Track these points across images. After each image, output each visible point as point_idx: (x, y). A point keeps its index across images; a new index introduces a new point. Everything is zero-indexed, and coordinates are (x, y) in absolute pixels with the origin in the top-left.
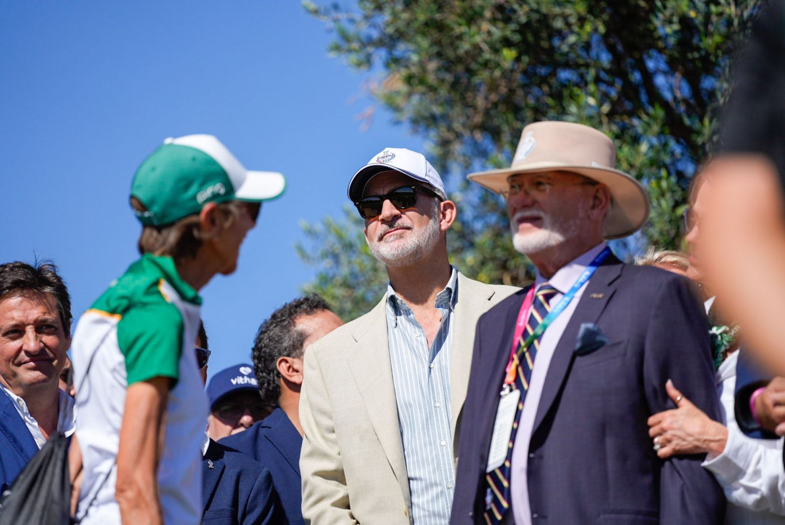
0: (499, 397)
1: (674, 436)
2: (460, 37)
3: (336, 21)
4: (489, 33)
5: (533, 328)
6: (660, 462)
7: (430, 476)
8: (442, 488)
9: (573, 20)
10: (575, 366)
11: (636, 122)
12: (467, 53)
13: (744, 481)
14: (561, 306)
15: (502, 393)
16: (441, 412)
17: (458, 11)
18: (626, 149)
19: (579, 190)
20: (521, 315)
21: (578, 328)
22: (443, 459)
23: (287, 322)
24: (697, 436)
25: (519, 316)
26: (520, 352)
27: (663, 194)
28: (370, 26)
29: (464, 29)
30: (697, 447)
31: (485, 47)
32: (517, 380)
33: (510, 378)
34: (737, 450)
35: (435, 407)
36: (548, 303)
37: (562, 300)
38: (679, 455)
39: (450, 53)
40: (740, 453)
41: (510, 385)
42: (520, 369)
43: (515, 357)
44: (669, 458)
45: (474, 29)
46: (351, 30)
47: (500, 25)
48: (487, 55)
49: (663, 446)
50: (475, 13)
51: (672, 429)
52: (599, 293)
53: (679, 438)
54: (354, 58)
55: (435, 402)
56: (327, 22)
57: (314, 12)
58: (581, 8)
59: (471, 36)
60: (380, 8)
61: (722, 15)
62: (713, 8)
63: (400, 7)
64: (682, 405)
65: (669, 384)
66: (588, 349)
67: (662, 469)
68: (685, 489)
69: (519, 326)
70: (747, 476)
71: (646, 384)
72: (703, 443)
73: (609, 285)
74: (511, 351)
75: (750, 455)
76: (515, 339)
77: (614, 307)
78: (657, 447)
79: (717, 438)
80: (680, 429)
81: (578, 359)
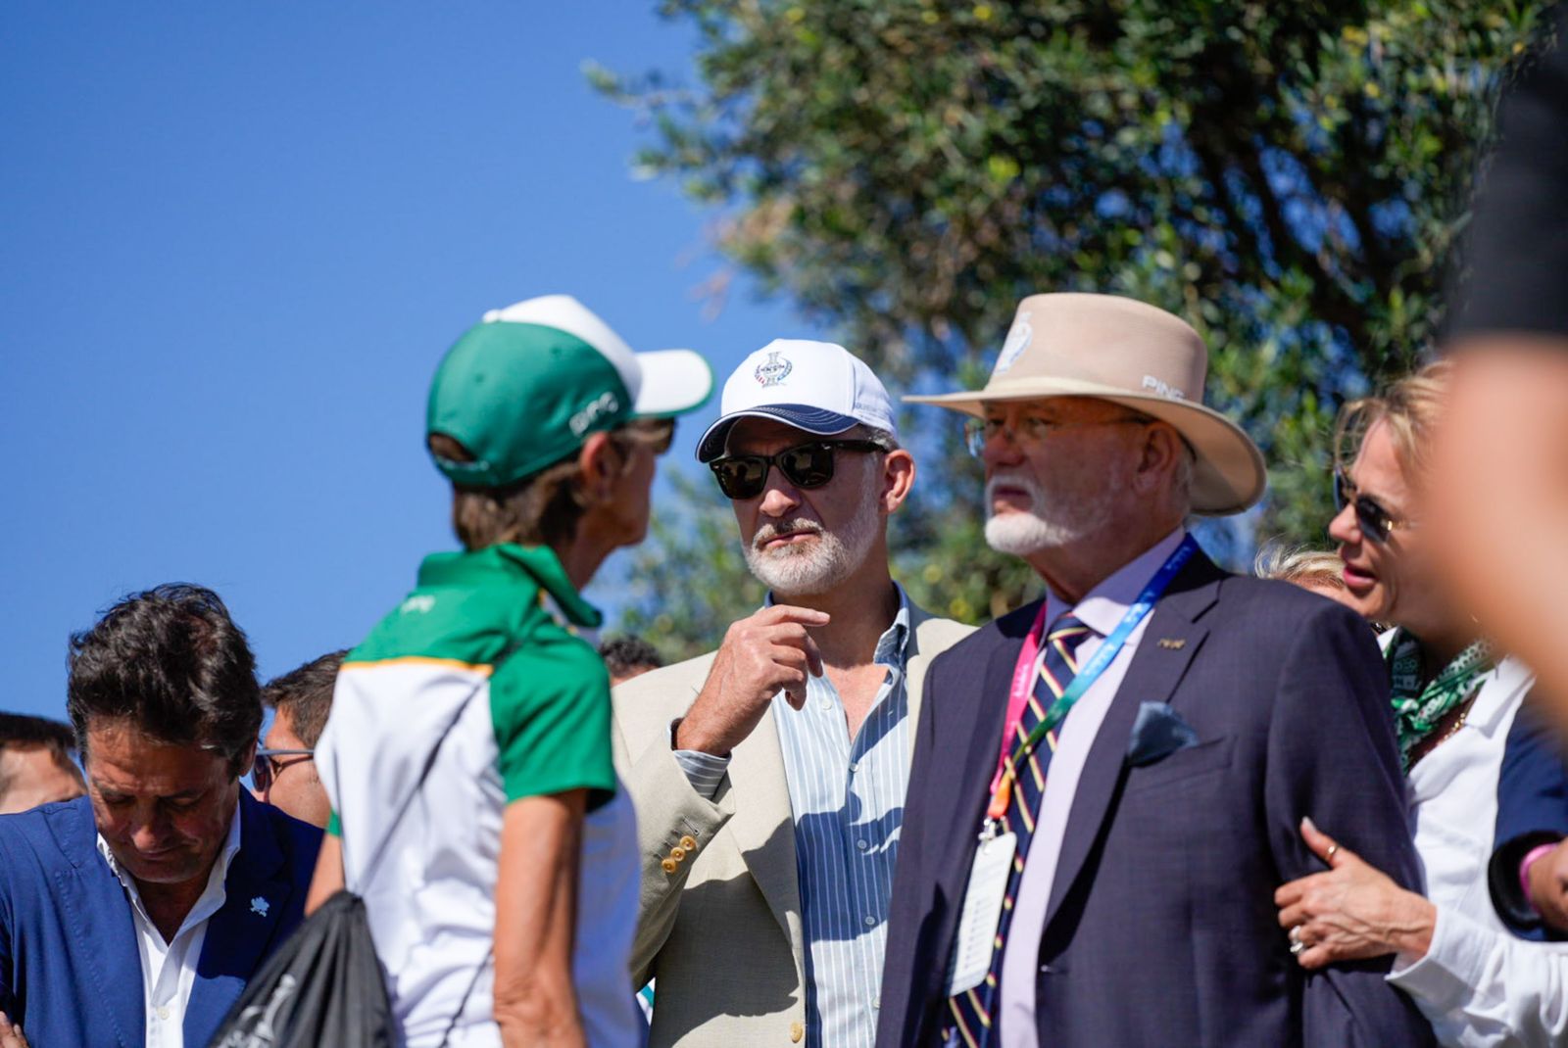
0: (975, 843)
1: (1331, 924)
2: (905, 135)
3: (656, 106)
4: (961, 128)
5: (1045, 708)
6: (1302, 975)
7: (840, 982)
8: (862, 1006)
9: (1129, 100)
10: (1128, 790)
11: (1251, 295)
12: (917, 168)
13: (1472, 1009)
14: (1098, 662)
15: (982, 836)
17: (901, 84)
18: (1233, 356)
19: (1110, 435)
20: (1019, 675)
21: (1136, 710)
22: (869, 952)
24: (1375, 924)
25: (1015, 678)
26: (1018, 754)
27: (1307, 442)
28: (724, 116)
29: (911, 119)
30: (1375, 944)
31: (954, 155)
32: (1012, 810)
33: (997, 806)
34: (1455, 948)
35: (858, 849)
36: (1073, 656)
37: (1101, 648)
38: (1343, 962)
39: (883, 167)
40: (1461, 953)
41: (996, 820)
42: (1018, 789)
43: (1008, 763)
44: (1321, 969)
45: (931, 119)
46: (684, 121)
47: (984, 110)
48: (957, 169)
49: (1308, 946)
50: (933, 88)
51: (1324, 912)
52: (1174, 638)
53: (1341, 928)
54: (695, 180)
55: (857, 840)
56: (638, 108)
57: (611, 90)
58: (1144, 77)
59: (927, 133)
60: (743, 82)
61: (1426, 91)
62: (1412, 79)
63: (783, 78)
64: (1339, 864)
65: (1307, 825)
66: (1152, 755)
67: (1307, 991)
68: (1356, 1030)
69: (1015, 698)
70: (1478, 998)
71: (1270, 824)
72: (1388, 937)
73: (1195, 620)
74: (999, 749)
75: (1482, 955)
76: (1008, 723)
77: (1205, 668)
78: (1296, 948)
79: (1415, 925)
80: (1339, 911)
81: (1135, 773)
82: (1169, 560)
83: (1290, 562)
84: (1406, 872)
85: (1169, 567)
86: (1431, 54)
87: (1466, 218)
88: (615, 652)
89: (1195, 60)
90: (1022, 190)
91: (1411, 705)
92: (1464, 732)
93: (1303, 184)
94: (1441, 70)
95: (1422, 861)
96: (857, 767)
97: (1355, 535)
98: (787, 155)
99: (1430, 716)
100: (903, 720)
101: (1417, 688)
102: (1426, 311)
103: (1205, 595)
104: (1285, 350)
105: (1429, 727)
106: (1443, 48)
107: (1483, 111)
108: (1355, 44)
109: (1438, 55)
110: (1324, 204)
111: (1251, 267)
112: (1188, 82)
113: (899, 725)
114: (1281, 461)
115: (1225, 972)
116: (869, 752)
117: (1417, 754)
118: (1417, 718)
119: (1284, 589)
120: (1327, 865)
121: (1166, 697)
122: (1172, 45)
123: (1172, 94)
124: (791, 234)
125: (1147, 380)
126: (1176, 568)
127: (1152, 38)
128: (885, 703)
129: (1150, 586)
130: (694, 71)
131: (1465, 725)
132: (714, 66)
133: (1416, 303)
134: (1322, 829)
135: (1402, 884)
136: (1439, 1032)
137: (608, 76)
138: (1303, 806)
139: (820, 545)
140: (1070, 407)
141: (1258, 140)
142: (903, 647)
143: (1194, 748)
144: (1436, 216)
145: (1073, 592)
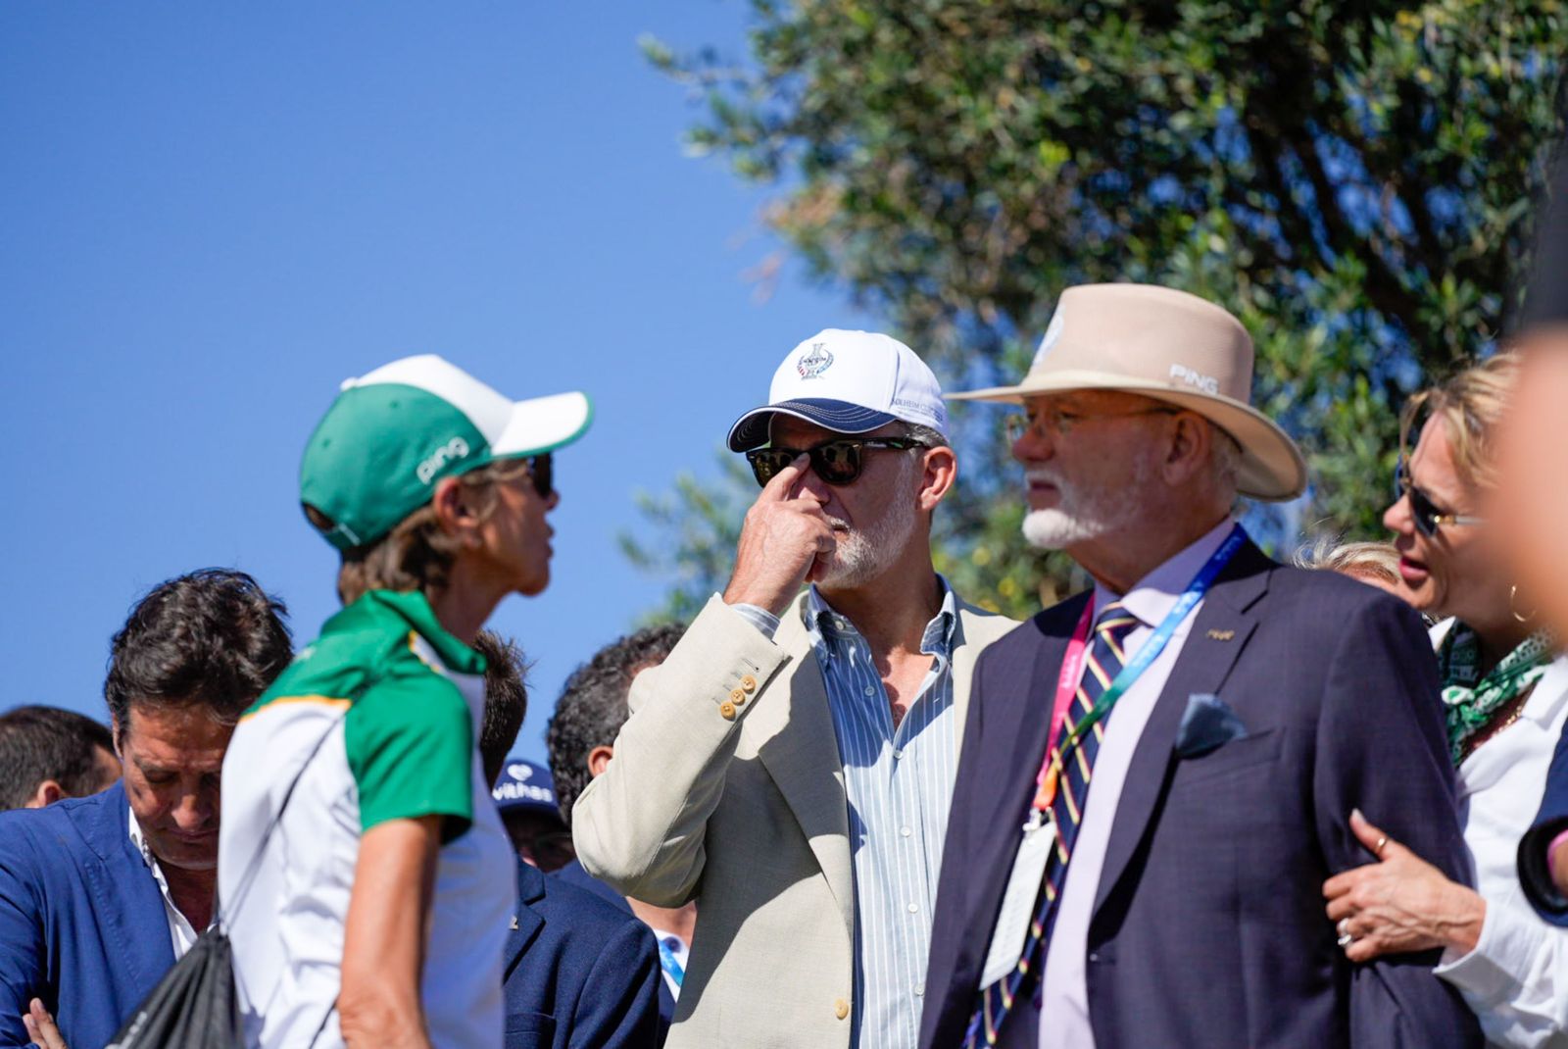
1: (1380, 917)
2: (956, 118)
3: (709, 83)
4: (1014, 110)
5: (1092, 699)
6: (1348, 968)
7: (882, 968)
8: (903, 994)
9: (1184, 84)
10: (1177, 782)
11: (1303, 282)
12: (968, 149)
13: (1521, 1004)
14: (1147, 653)
15: (1026, 827)
16: (911, 848)
17: (953, 66)
18: (1283, 340)
19: (1135, 426)
20: (1067, 665)
21: (1185, 702)
22: (911, 939)
23: (618, 677)
24: (1424, 917)
25: (1064, 669)
26: (1065, 745)
27: (1359, 427)
28: (776, 95)
29: (963, 101)
30: (1424, 937)
31: (1005, 138)
32: (1058, 801)
33: (1043, 797)
34: (1505, 942)
35: (901, 836)
36: (1121, 646)
37: (1150, 639)
38: (1390, 955)
39: (934, 147)
40: (1511, 947)
41: (1043, 812)
42: (1064, 781)
43: (1056, 754)
44: (1369, 962)
45: (983, 102)
46: (737, 101)
47: (1036, 92)
48: (1008, 153)
49: (1356, 939)
50: (986, 70)
51: (1373, 904)
52: (1223, 630)
53: (1389, 921)
54: (743, 159)
55: (901, 827)
56: (689, 85)
57: (665, 64)
58: (1199, 59)
59: (979, 116)
60: (796, 60)
61: (1481, 76)
62: (1465, 64)
63: (836, 57)
64: (1389, 857)
65: (1357, 817)
66: (1203, 746)
67: (1354, 984)
68: (1403, 1025)
69: (1064, 689)
70: (1525, 993)
71: (1318, 817)
72: (1437, 931)
73: (1244, 611)
74: (1047, 740)
75: (1531, 950)
76: (1055, 715)
77: (1254, 659)
78: (1344, 940)
79: (1464, 919)
80: (1388, 903)
81: (1184, 765)
82: (1219, 551)
83: (1336, 553)
84: (1456, 865)
85: (1218, 557)
86: (1486, 39)
87: (1521, 206)
88: (661, 640)
89: (1253, 45)
90: (1074, 174)
91: (1467, 695)
92: (1520, 724)
93: (1357, 172)
94: (1496, 54)
95: (1472, 855)
96: (901, 755)
97: (1408, 526)
98: (840, 136)
99: (1485, 708)
100: (949, 708)
101: (1473, 679)
102: (1479, 299)
103: (1255, 584)
104: (1337, 335)
105: (1484, 719)
106: (1497, 33)
107: (1540, 98)
108: (1408, 28)
109: (1493, 41)
110: (1379, 191)
111: (1306, 253)
112: (1243, 66)
113: (944, 713)
114: (1333, 445)
115: (1271, 965)
116: (914, 739)
117: (1469, 746)
118: (1472, 708)
119: (1335, 579)
120: (1377, 858)
121: (1215, 688)
122: (1229, 29)
123: (1229, 78)
124: (841, 216)
125: (1176, 370)
126: (1226, 558)
127: (1208, 22)
128: (930, 692)
129: (1201, 576)
130: (748, 47)
131: (1521, 717)
132: (767, 42)
133: (1469, 290)
134: (1371, 821)
135: (1452, 876)
136: (1487, 1027)
137: (664, 50)
138: (1351, 797)
139: (847, 542)
140: (1095, 399)
141: (1313, 126)
142: (949, 636)
143: (1243, 741)
144: (1491, 203)
145: (1118, 582)
